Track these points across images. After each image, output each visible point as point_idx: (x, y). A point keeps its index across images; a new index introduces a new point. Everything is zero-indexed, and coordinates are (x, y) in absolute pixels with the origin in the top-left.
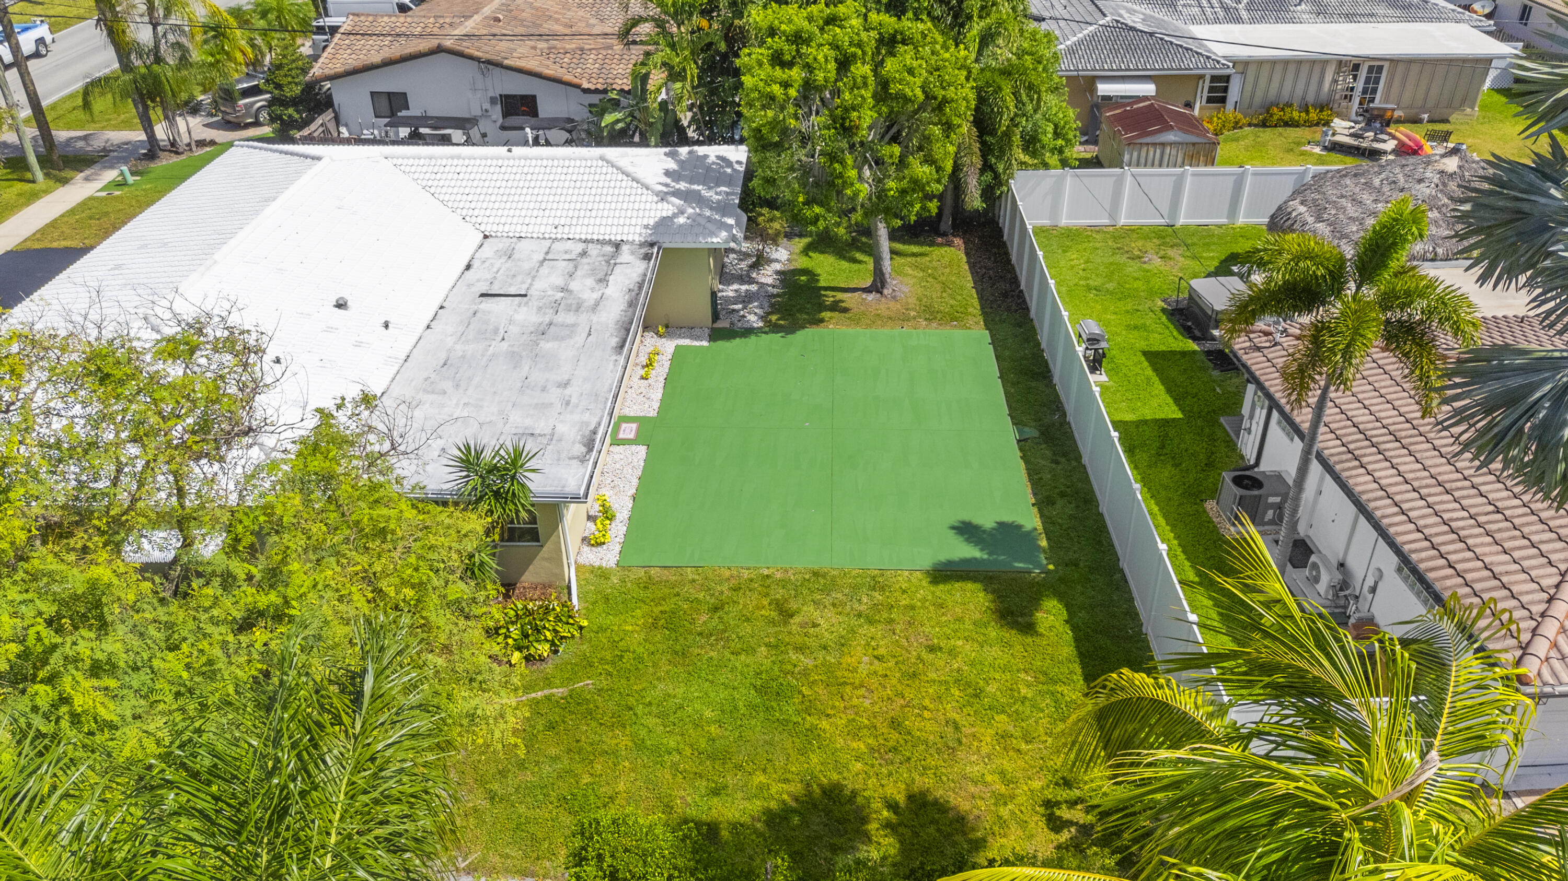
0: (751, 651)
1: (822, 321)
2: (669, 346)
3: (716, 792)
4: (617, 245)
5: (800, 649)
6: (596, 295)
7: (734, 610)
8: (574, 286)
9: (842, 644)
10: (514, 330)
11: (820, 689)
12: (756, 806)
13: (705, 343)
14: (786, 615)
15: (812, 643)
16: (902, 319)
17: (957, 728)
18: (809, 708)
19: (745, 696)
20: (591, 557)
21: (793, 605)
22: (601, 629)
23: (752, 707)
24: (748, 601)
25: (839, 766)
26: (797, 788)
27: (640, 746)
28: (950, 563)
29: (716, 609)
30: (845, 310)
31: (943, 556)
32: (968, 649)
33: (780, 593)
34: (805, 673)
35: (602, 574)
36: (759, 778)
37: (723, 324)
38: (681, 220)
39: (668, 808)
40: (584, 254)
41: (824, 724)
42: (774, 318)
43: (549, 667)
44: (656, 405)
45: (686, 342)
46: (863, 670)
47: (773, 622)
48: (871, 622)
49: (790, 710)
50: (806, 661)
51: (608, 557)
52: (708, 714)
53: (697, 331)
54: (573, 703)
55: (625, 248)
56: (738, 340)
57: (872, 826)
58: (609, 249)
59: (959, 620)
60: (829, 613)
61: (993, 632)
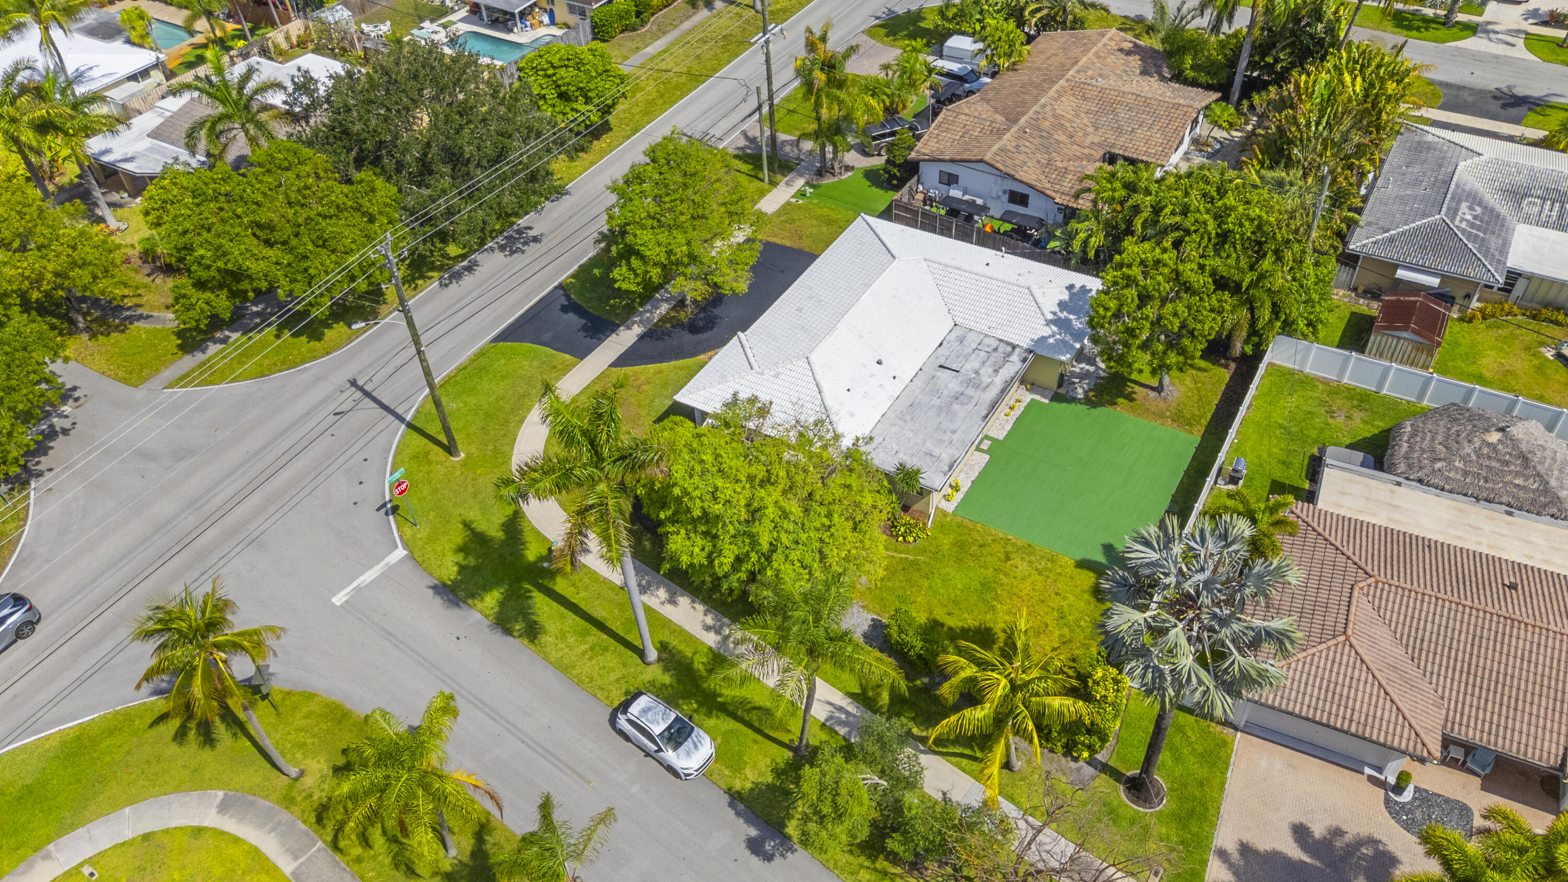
0: (986, 568)
1: (1115, 404)
2: (1028, 397)
3: (949, 614)
4: (1014, 347)
5: (1006, 575)
6: (989, 380)
7: (988, 549)
8: (982, 372)
9: (1024, 579)
10: (946, 392)
11: (1005, 594)
12: (960, 624)
13: (1047, 401)
14: (1008, 558)
15: (1012, 574)
16: (1160, 415)
17: (1047, 626)
18: (996, 598)
19: (976, 585)
20: (944, 505)
21: (1012, 556)
22: (935, 538)
23: (976, 590)
24: (996, 547)
25: (995, 622)
26: (977, 624)
27: (931, 588)
28: (1089, 561)
29: (981, 546)
30: (1133, 400)
31: (1089, 557)
32: (1071, 598)
33: (1009, 548)
34: (1002, 585)
35: (945, 514)
36: (966, 615)
37: (1062, 391)
38: (1051, 341)
39: (931, 613)
40: (996, 350)
41: (999, 606)
42: (1091, 394)
43: (911, 546)
44: (1005, 433)
45: (1037, 397)
46: (1025, 592)
47: (1000, 560)
48: (1040, 574)
49: (989, 597)
50: (1005, 580)
51: (950, 507)
52: (959, 586)
53: (1047, 392)
54: (915, 563)
55: (1017, 350)
56: (1064, 404)
57: (996, 646)
58: (1009, 349)
59: (1076, 586)
60: (1025, 564)
61: (1086, 596)
